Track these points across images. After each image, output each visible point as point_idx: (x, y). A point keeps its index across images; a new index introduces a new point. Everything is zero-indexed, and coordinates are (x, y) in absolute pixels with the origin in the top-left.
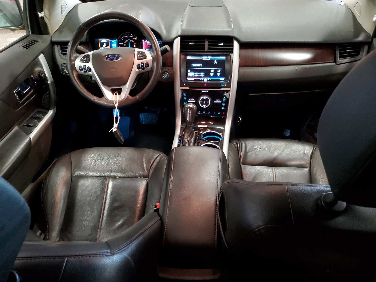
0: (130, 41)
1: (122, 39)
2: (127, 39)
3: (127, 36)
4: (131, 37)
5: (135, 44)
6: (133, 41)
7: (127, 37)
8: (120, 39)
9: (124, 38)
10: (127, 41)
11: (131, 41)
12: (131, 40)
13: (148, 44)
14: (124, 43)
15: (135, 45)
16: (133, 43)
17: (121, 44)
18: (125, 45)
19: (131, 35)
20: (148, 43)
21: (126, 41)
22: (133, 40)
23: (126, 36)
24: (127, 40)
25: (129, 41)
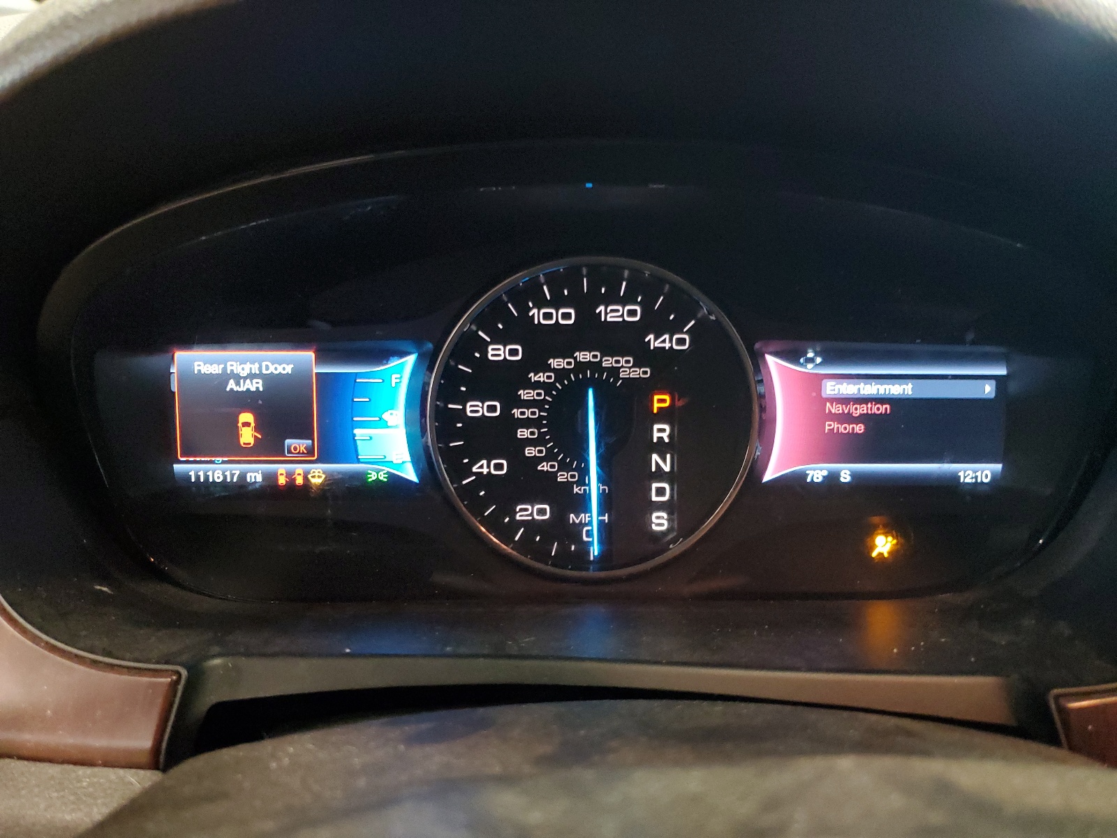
0: (596, 367)
1: (497, 352)
2: (563, 340)
3: (557, 302)
4: (613, 314)
5: (661, 401)
6: (637, 373)
7: (565, 316)
8: (469, 346)
9: (521, 330)
10: (562, 374)
11: (614, 371)
12: (608, 362)
13: (845, 401)
14: (525, 394)
15: (664, 416)
16: (642, 390)
17: (476, 409)
18: (527, 423)
19: (608, 300)
20: (831, 388)
21: (548, 368)
22: (643, 356)
23: (541, 303)
24: (555, 363)
25: (581, 367)
